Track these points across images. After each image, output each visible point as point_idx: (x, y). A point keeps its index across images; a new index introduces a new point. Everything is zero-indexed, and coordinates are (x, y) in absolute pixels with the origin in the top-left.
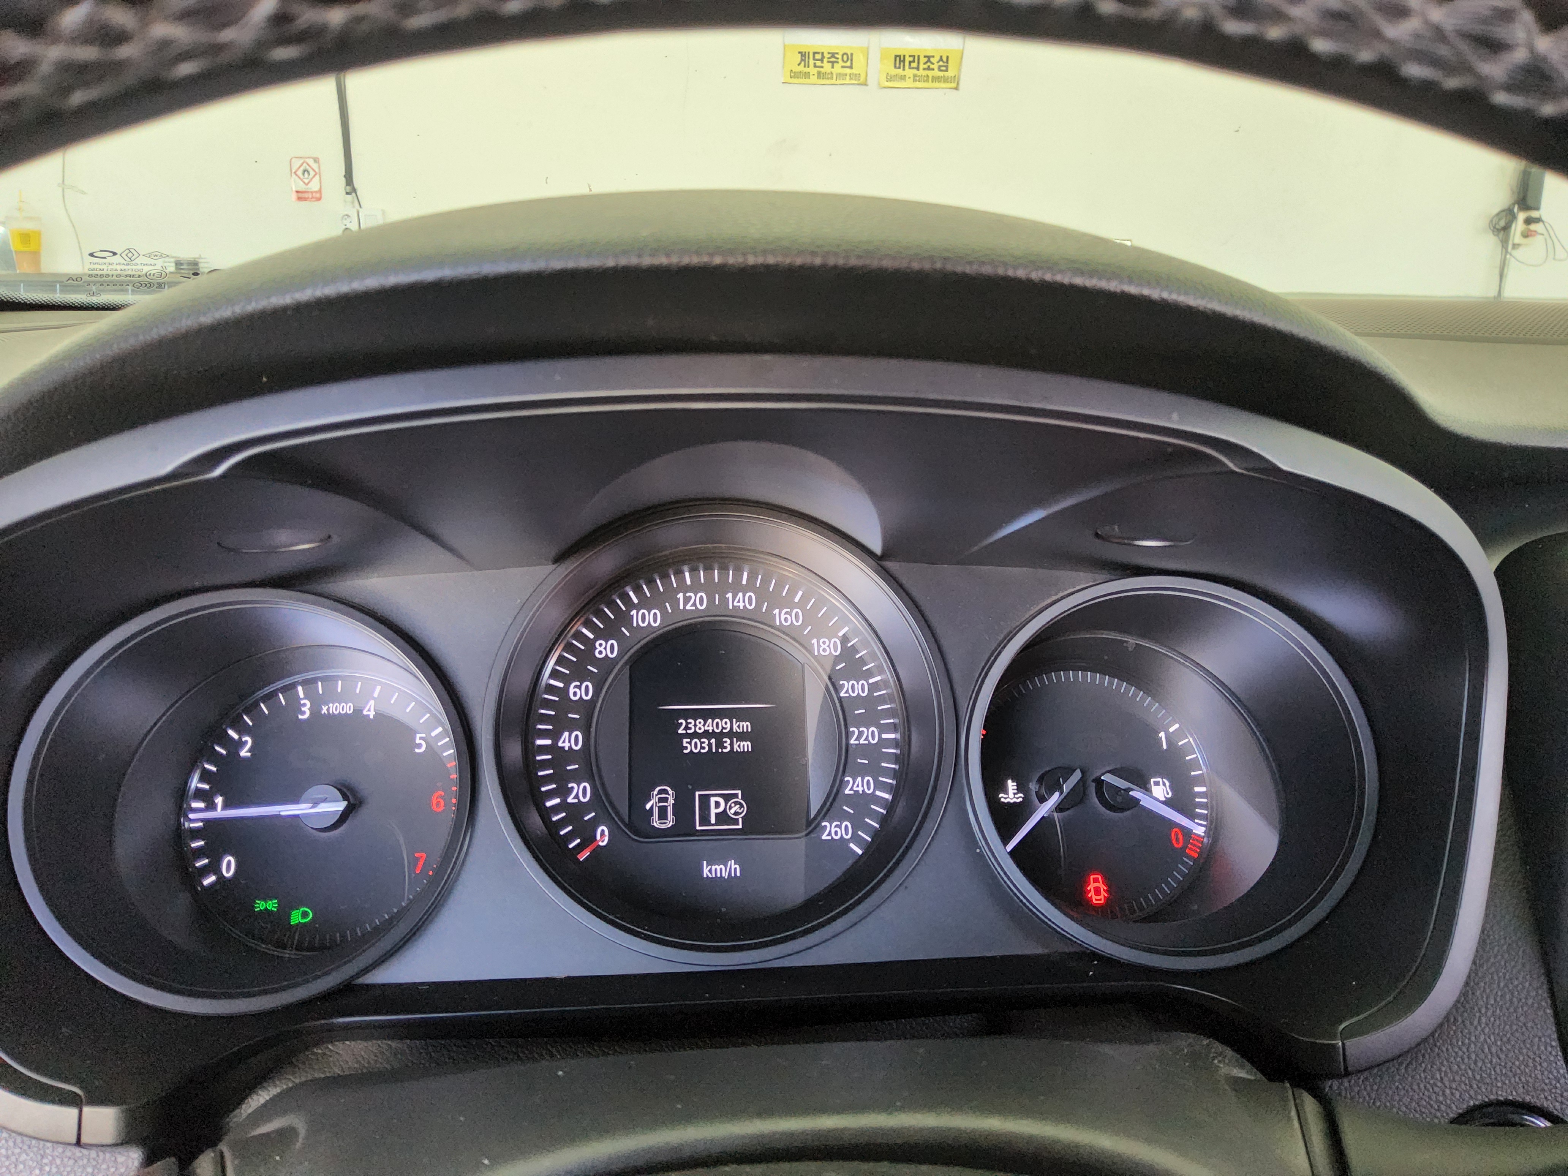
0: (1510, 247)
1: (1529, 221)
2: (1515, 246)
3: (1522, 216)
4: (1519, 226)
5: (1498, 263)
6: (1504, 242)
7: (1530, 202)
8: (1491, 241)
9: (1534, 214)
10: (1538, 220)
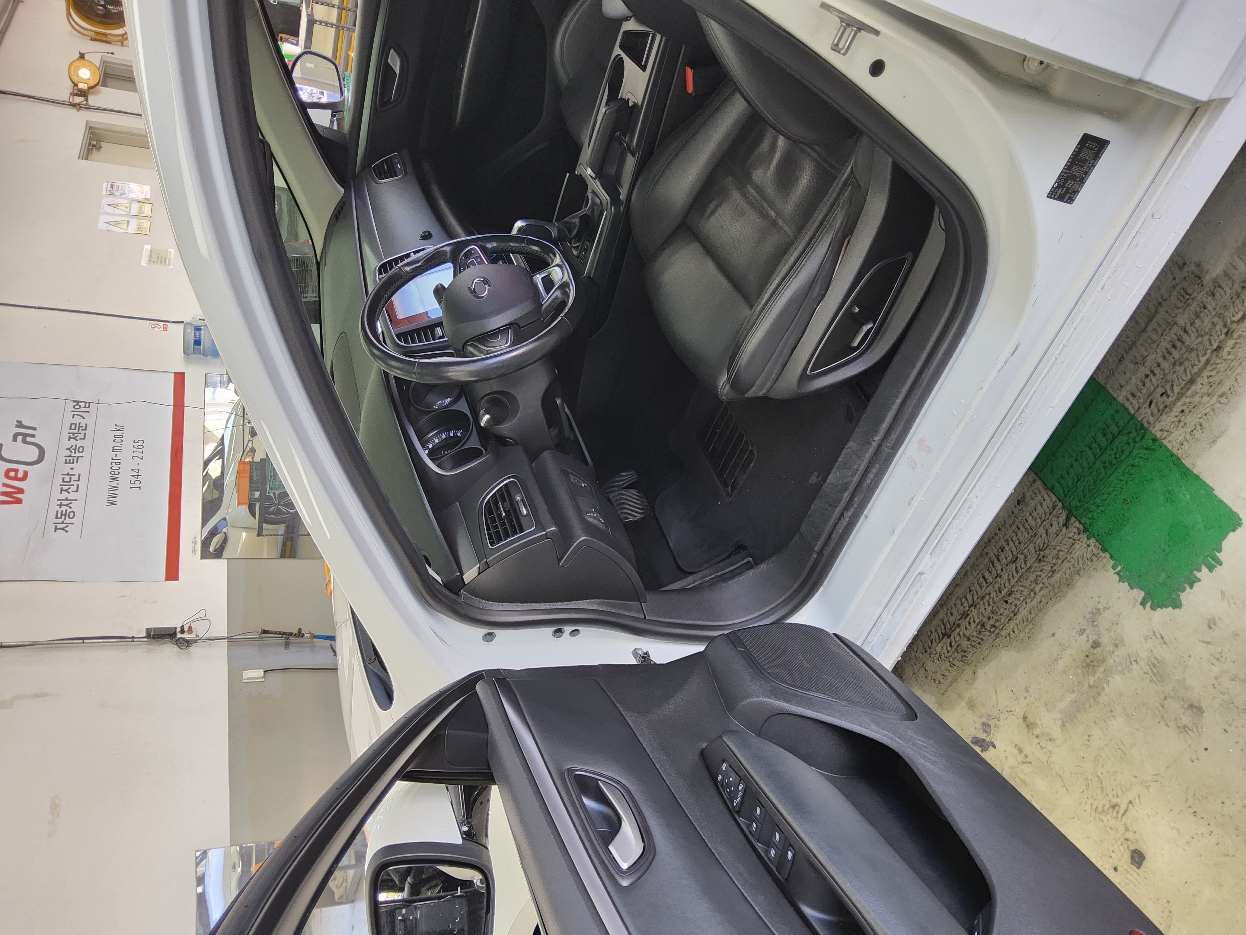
0: (198, 638)
1: (182, 632)
2: (197, 636)
3: (179, 636)
4: (186, 636)
5: (208, 643)
6: (195, 641)
7: (172, 632)
8: (193, 649)
9: (178, 630)
10: (182, 627)
